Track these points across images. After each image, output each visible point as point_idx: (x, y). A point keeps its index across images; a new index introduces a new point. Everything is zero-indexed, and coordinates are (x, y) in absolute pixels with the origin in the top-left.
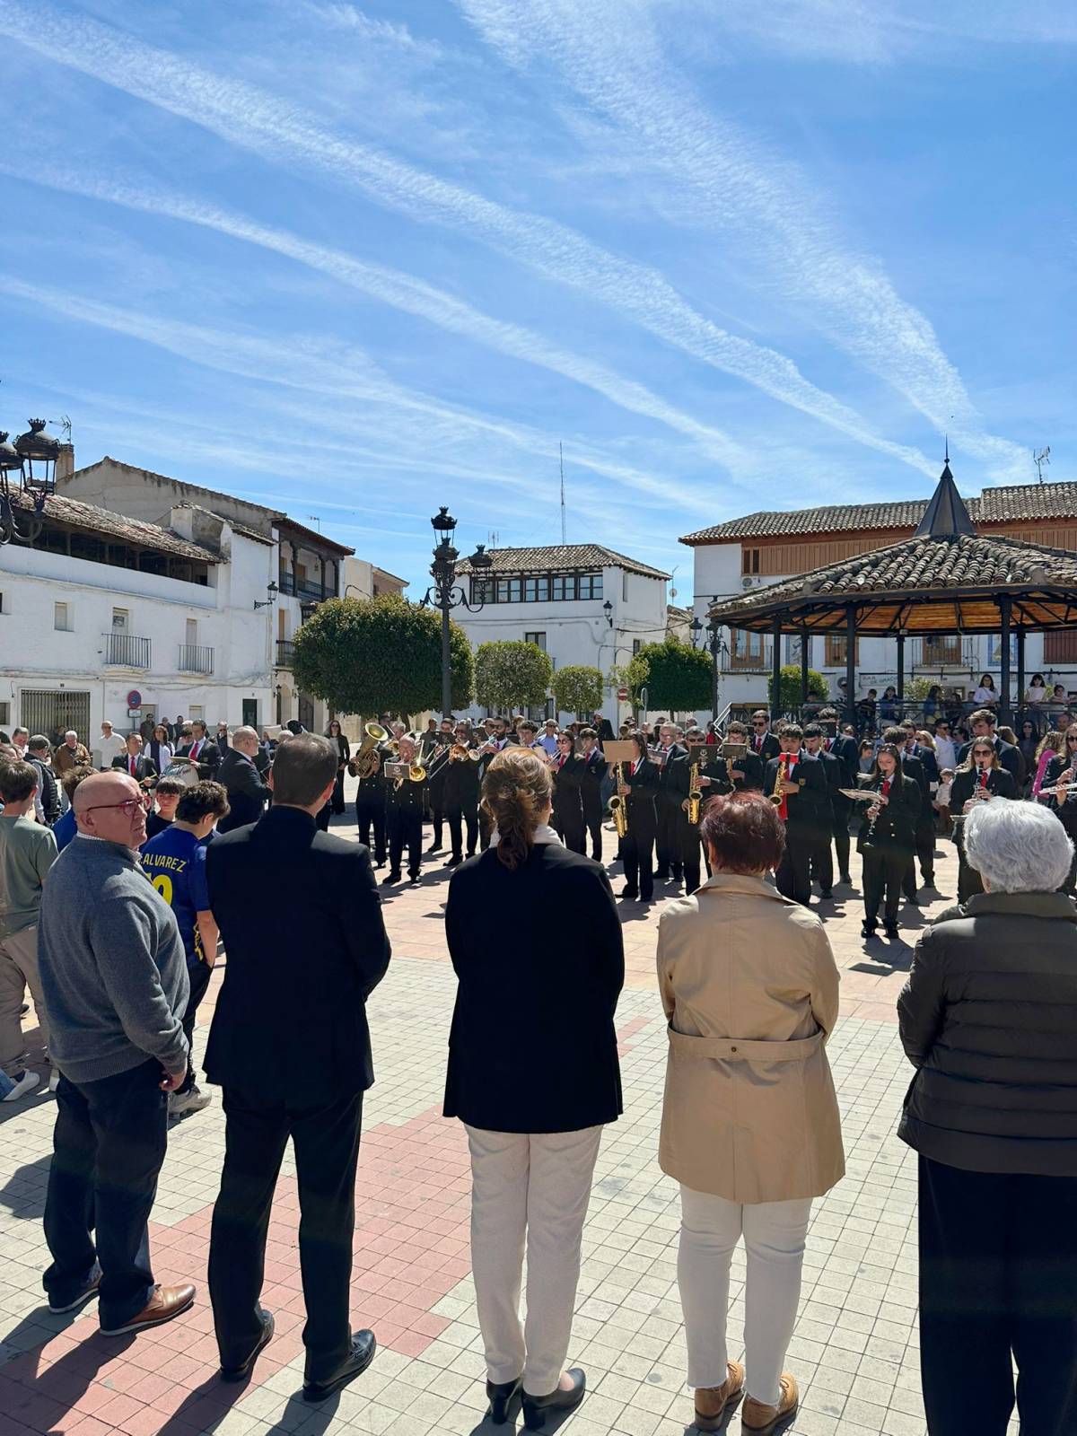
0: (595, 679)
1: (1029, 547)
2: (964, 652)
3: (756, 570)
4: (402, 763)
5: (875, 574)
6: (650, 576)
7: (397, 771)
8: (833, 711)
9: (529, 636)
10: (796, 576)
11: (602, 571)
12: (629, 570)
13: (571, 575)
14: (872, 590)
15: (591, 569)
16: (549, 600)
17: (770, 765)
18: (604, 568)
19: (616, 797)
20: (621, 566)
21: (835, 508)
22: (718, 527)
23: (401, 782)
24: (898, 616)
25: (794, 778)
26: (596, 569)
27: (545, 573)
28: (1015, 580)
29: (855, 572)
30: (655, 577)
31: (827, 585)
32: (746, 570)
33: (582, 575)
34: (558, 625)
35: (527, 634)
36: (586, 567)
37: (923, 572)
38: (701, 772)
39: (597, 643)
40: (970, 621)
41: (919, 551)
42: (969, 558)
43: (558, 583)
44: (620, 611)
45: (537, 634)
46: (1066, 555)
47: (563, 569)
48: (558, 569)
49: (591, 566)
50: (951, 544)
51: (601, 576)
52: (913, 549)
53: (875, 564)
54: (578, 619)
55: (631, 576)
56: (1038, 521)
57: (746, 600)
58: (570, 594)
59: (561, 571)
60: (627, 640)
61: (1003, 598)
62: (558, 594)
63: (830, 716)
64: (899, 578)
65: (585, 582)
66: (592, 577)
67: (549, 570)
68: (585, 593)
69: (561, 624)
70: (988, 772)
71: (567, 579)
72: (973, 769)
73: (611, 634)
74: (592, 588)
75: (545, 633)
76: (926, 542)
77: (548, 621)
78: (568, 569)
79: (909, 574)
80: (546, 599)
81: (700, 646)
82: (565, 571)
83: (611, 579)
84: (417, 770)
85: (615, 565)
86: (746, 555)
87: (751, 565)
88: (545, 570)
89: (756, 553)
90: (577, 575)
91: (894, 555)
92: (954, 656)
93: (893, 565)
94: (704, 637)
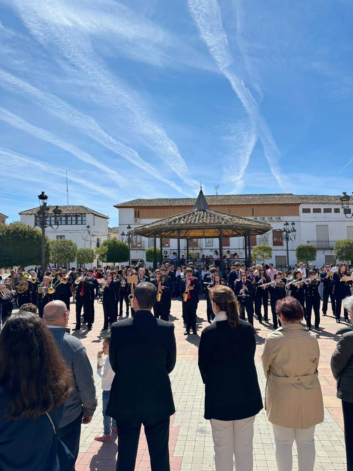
0: (91, 252)
1: (224, 214)
2: (199, 243)
3: (139, 217)
4: (45, 287)
5: (185, 220)
6: (102, 217)
7: (43, 291)
8: (192, 263)
9: (58, 237)
10: (160, 219)
11: (86, 215)
12: (96, 215)
13: (74, 216)
14: (186, 225)
15: (82, 214)
16: (66, 224)
17: (183, 281)
18: (86, 214)
19: (131, 295)
20: (92, 214)
21: (161, 199)
22: (126, 202)
23: (45, 295)
24: (186, 233)
25: (191, 285)
26: (84, 214)
27: (65, 215)
28: (225, 223)
29: (180, 219)
30: (104, 218)
31: (173, 223)
32: (135, 217)
33: (79, 216)
34: (69, 233)
35: (57, 236)
36: (80, 213)
37: (199, 220)
38: (162, 285)
39: (84, 239)
40: (206, 234)
41: (196, 213)
42: (210, 216)
43: (69, 218)
44: (92, 229)
45: (61, 236)
46: (234, 216)
47: (71, 214)
48: (70, 214)
49: (82, 213)
50: (204, 212)
51: (86, 216)
52: (194, 213)
53: (184, 217)
54: (77, 231)
55: (96, 217)
56: (217, 206)
57: (147, 227)
58: (74, 222)
59: (70, 215)
60: (95, 239)
61: (220, 228)
62: (69, 222)
63: (191, 264)
64: (193, 222)
65: (79, 218)
66: (82, 217)
67: (66, 214)
68: (79, 222)
69: (70, 233)
70: (245, 281)
71: (73, 217)
72: (241, 280)
73: (90, 236)
74: (82, 220)
75: (64, 236)
76: (197, 211)
77: (66, 232)
78: (73, 214)
79: (195, 221)
80: (65, 224)
81: (124, 241)
82: (72, 215)
83: (89, 218)
84: (51, 289)
85: (90, 213)
86: (135, 212)
87: (137, 215)
88: (64, 214)
89: (139, 211)
90: (76, 216)
91: (189, 215)
92: (196, 245)
93: (190, 218)
94: (126, 238)
